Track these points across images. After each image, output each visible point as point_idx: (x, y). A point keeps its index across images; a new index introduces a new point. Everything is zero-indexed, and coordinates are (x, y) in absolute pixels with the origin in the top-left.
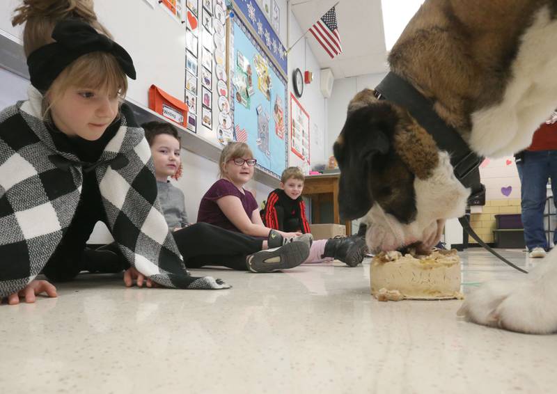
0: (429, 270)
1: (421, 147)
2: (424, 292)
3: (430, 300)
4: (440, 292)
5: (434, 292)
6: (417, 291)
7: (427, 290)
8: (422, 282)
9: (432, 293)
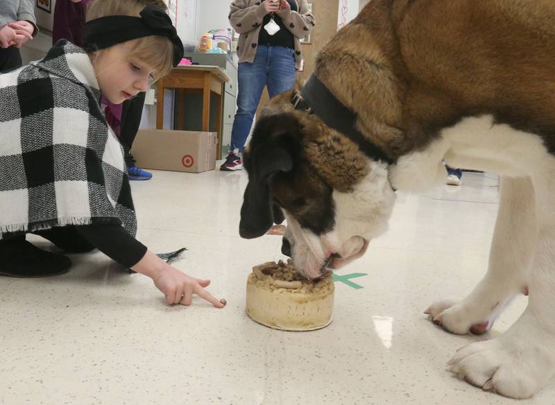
0: (304, 304)
1: (342, 160)
2: (298, 324)
3: (303, 331)
4: (313, 324)
5: (307, 324)
6: (292, 323)
7: (301, 323)
8: (297, 315)
9: (306, 325)
